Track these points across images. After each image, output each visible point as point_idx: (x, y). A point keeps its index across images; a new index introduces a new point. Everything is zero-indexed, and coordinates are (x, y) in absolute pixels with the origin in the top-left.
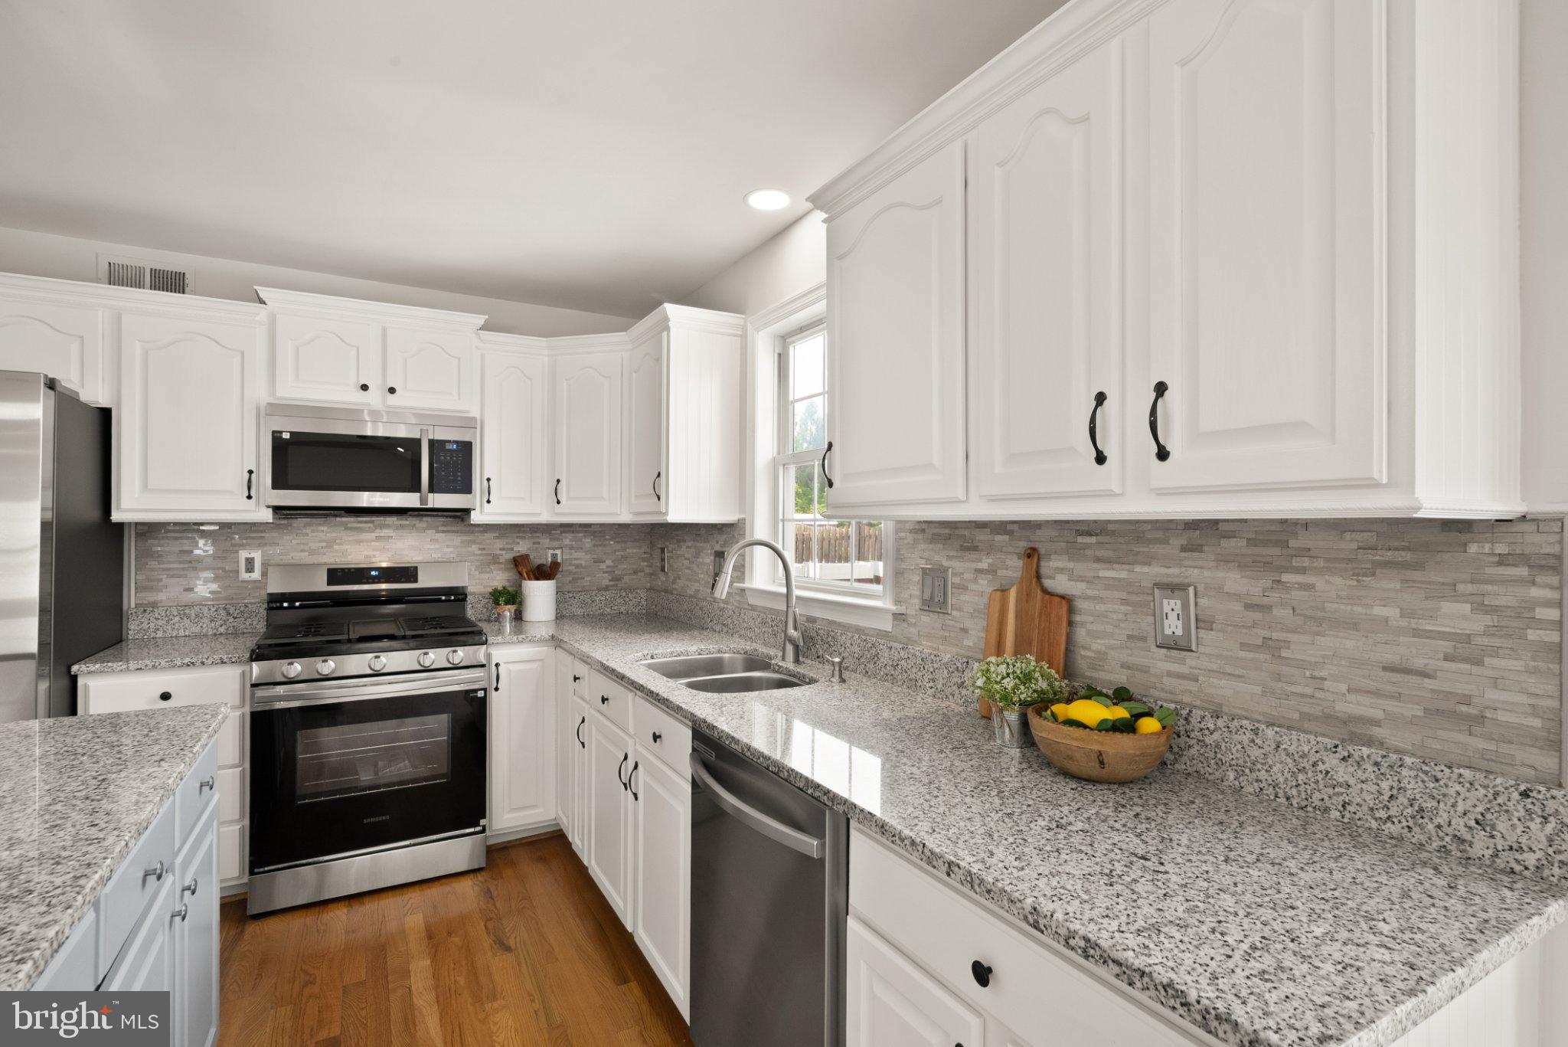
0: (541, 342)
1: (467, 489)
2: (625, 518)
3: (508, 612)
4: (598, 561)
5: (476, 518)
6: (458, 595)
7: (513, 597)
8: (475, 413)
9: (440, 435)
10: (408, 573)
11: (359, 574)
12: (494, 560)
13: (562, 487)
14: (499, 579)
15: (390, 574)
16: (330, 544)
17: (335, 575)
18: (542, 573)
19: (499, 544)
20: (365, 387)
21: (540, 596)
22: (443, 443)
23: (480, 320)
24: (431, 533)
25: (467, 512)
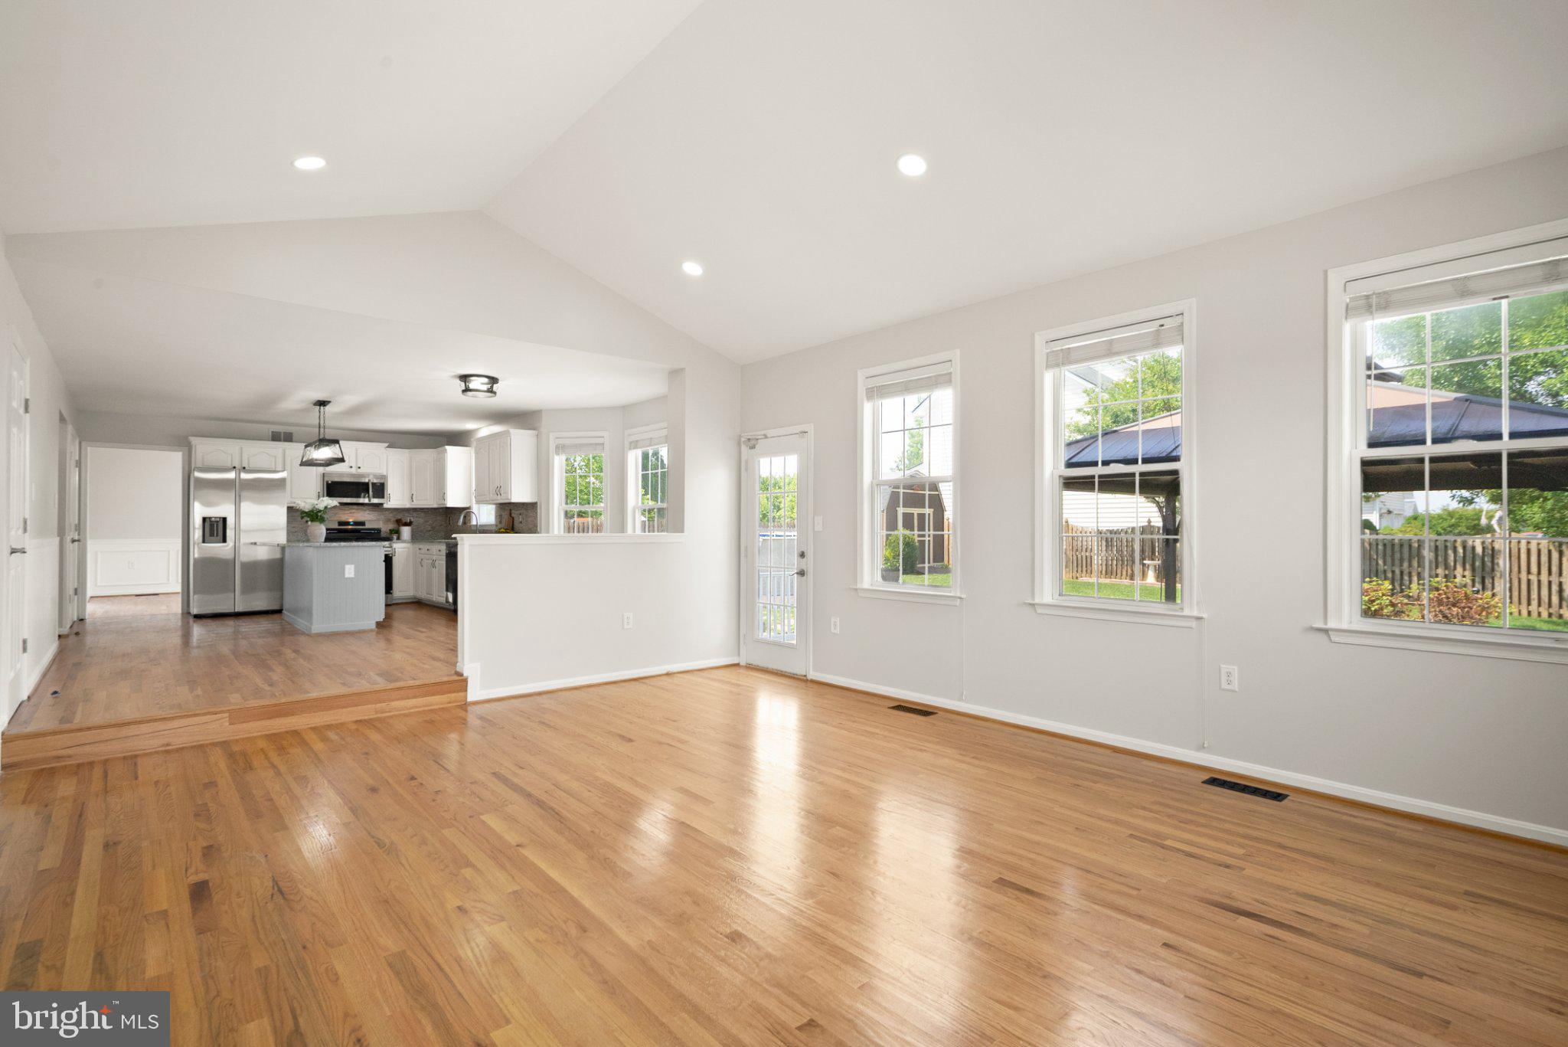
0: (406, 451)
1: (383, 497)
2: (435, 506)
3: (395, 537)
4: (427, 522)
5: (385, 506)
6: (379, 531)
7: (397, 532)
8: (385, 474)
9: (375, 481)
10: (363, 524)
11: (348, 523)
12: (389, 520)
13: (414, 497)
14: (391, 526)
15: (356, 523)
16: (335, 514)
17: (341, 523)
18: (406, 524)
19: (391, 515)
20: (351, 467)
21: (406, 531)
22: (375, 483)
23: (387, 445)
24: (368, 512)
25: (382, 504)
